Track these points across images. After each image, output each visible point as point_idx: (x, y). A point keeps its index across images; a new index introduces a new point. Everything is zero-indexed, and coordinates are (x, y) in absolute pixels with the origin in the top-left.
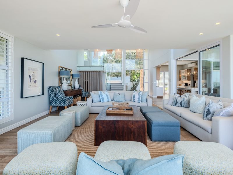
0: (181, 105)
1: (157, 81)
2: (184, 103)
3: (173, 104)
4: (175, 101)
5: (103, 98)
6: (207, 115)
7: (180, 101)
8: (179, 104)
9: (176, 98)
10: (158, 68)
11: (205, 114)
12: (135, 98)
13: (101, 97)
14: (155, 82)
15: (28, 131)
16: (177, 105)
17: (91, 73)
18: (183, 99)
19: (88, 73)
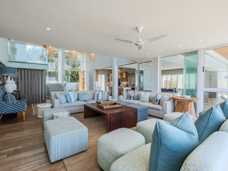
0: (134, 98)
1: (96, 82)
2: (135, 97)
3: (128, 99)
4: (130, 96)
5: (70, 99)
6: (156, 102)
7: (133, 96)
8: (132, 98)
9: (130, 94)
10: (97, 71)
11: (155, 101)
12: (98, 96)
13: (68, 98)
14: (95, 83)
15: (64, 134)
16: (131, 99)
17: (29, 71)
18: (134, 95)
19: (26, 71)
